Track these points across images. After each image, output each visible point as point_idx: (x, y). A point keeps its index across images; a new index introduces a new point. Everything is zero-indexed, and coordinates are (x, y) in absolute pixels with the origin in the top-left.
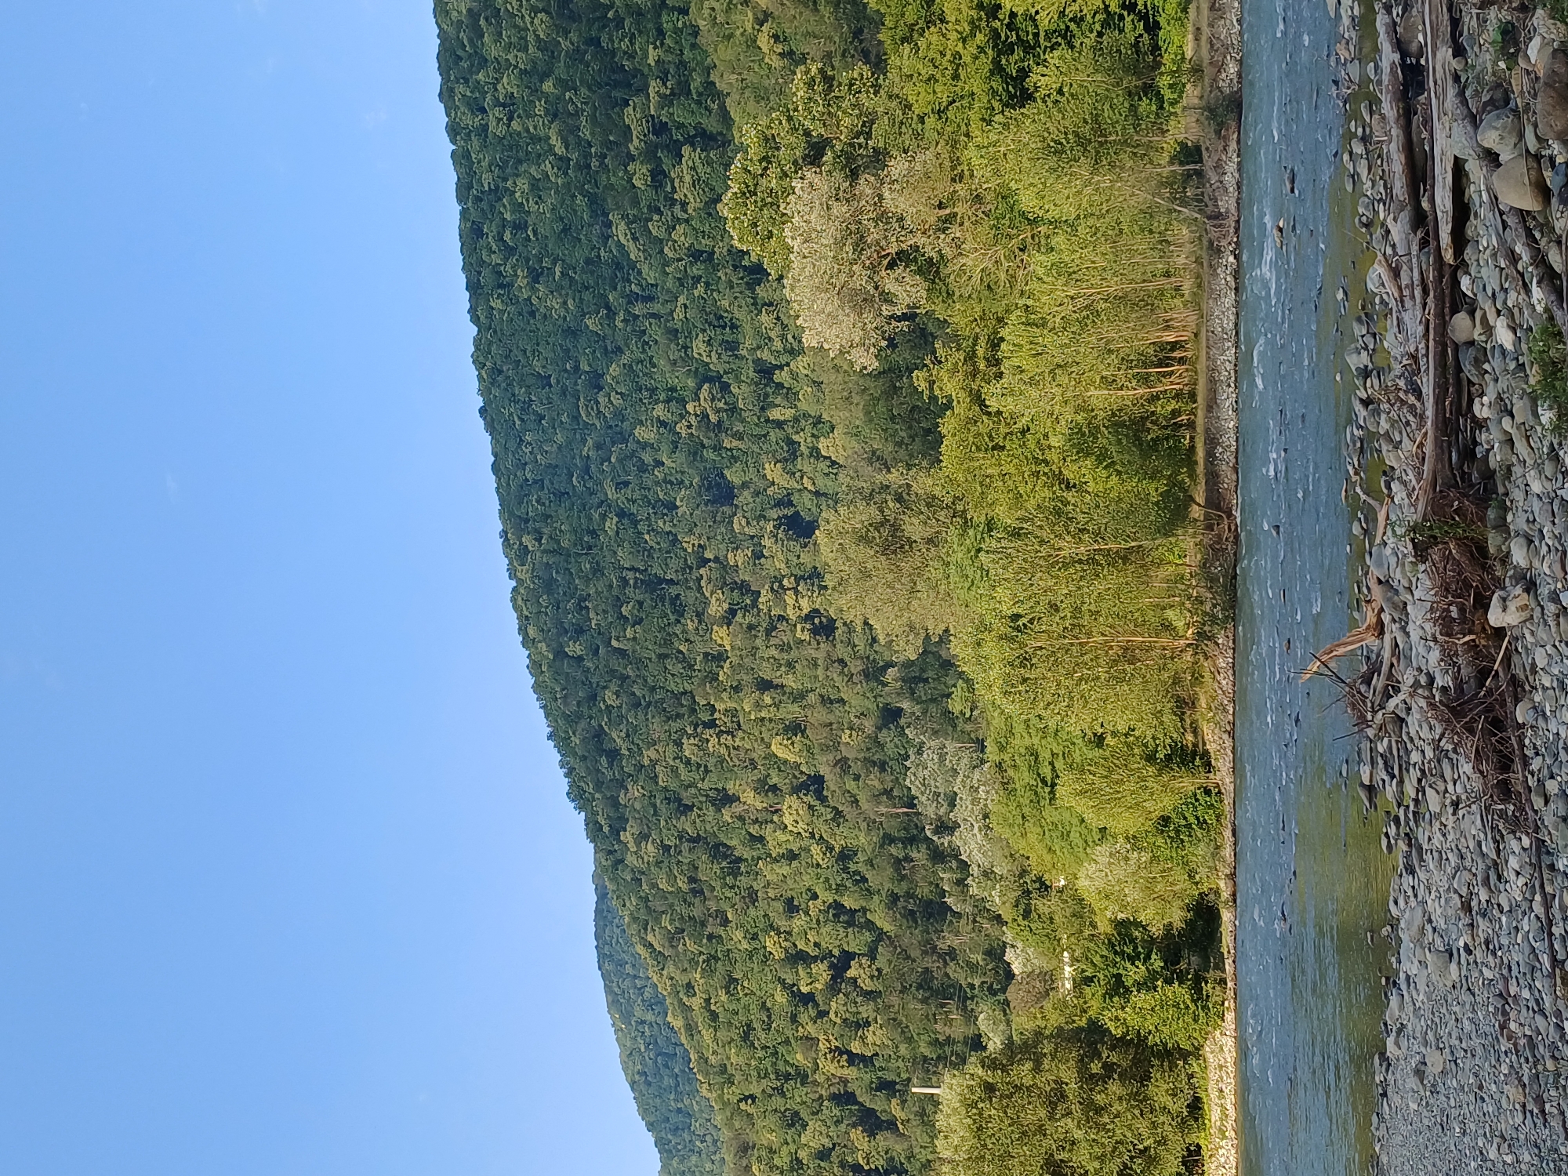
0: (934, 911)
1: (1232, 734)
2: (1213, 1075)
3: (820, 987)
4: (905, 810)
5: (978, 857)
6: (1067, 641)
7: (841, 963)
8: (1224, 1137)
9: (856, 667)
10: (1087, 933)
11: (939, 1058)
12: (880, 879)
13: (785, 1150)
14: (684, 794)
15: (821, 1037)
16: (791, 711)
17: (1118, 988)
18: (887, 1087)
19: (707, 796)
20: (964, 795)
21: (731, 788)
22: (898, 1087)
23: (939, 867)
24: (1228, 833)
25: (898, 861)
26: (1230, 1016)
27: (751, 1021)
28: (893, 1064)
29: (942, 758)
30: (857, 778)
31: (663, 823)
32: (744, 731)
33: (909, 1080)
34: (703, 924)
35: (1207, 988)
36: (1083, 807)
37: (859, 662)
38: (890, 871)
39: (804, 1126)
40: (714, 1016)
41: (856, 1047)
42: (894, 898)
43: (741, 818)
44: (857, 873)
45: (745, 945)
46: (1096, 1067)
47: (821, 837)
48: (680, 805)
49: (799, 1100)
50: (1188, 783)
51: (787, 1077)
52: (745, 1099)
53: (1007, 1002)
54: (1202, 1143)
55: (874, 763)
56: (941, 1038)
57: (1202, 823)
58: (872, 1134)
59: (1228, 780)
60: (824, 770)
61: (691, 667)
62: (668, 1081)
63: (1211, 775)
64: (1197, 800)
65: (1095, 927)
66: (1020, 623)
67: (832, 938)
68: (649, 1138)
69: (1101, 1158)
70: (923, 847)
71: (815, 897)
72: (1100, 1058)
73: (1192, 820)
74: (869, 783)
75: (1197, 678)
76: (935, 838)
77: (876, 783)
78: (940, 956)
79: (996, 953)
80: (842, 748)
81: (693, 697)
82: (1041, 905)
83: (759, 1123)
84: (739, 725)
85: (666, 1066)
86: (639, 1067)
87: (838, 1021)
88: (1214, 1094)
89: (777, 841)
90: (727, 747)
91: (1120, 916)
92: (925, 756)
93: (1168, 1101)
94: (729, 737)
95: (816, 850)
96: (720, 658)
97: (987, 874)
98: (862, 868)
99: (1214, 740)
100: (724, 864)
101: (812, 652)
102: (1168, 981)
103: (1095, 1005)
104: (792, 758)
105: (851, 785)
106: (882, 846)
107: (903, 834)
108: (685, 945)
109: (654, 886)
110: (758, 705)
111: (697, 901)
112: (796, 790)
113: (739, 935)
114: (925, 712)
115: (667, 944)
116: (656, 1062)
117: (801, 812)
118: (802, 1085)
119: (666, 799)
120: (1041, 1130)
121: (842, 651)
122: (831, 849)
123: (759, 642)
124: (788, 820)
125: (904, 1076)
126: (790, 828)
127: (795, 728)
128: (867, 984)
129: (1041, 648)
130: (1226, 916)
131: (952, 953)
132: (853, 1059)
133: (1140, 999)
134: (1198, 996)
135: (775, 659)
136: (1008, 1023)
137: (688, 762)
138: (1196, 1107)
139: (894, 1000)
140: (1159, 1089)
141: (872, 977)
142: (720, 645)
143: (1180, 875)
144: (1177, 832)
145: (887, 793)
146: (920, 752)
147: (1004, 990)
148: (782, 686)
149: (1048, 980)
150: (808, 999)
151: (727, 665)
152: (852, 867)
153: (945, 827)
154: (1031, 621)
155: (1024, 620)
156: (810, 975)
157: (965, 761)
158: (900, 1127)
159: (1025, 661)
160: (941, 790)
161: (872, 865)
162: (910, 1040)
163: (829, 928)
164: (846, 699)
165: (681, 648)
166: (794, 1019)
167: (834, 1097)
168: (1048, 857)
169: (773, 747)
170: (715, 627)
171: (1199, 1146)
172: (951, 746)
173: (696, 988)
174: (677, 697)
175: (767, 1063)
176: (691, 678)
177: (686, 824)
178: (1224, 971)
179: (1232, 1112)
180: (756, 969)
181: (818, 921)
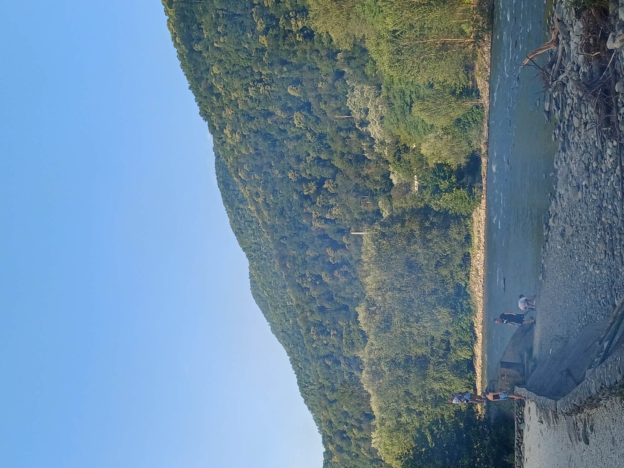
0: (360, 159)
1: (489, 82)
2: (476, 225)
3: (312, 192)
4: (347, 116)
5: (378, 136)
6: (417, 42)
7: (320, 183)
8: (479, 249)
9: (323, 53)
10: (424, 168)
11: (362, 219)
12: (338, 147)
13: (299, 257)
14: (250, 112)
15: (313, 213)
16: (296, 74)
17: (437, 190)
18: (341, 231)
19: (260, 113)
20: (372, 109)
21: (271, 109)
22: (345, 231)
23: (362, 141)
24: (486, 125)
25: (344, 139)
26: (483, 201)
27: (284, 207)
28: (344, 222)
29: (362, 93)
30: (325, 103)
31: (242, 125)
32: (275, 84)
33: (350, 228)
34: (262, 168)
35: (475, 190)
36: (423, 116)
37: (325, 51)
38: (340, 143)
39: (308, 248)
40: (268, 205)
41: (328, 216)
42: (343, 154)
43: (276, 122)
44: (326, 144)
45: (280, 176)
46: (427, 224)
47: (311, 129)
48: (249, 117)
49: (304, 238)
50: (469, 104)
51: (300, 229)
52: (283, 238)
53: (390, 196)
54: (470, 252)
55: (333, 96)
56: (363, 211)
57: (474, 121)
58: (335, 250)
59: (486, 102)
60: (311, 100)
61: (250, 55)
62: (250, 232)
63: (480, 100)
64: (473, 111)
65: (428, 165)
66: (396, 34)
67: (316, 172)
68: (244, 254)
69: (429, 260)
70: (355, 132)
71: (309, 155)
72: (429, 220)
73: (470, 119)
74: (331, 105)
75: (475, 57)
76: (360, 128)
77: (334, 105)
78: (362, 178)
79: (386, 176)
80: (319, 90)
81: (252, 69)
82: (406, 157)
83: (289, 247)
84: (273, 81)
85: (249, 226)
86: (238, 226)
87: (320, 206)
88: (476, 233)
89: (291, 132)
90: (268, 91)
91: (439, 162)
92: (355, 92)
93: (457, 237)
94: (269, 87)
95: (308, 135)
96: (263, 50)
97: (382, 143)
98: (328, 142)
99: (482, 84)
100: (269, 142)
101: (303, 46)
102: (458, 188)
103: (427, 197)
104: (297, 95)
105: (323, 107)
106: (337, 132)
107: (346, 127)
108: (254, 177)
109: (240, 152)
110: (281, 72)
111: (258, 158)
112: (299, 109)
113: (277, 172)
114: (354, 73)
115: (247, 176)
116: (245, 224)
117: (302, 119)
118: (306, 231)
119: (243, 114)
120: (404, 249)
121: (317, 46)
122: (315, 134)
123: (280, 42)
124: (296, 122)
125: (348, 227)
126: (297, 126)
127: (297, 82)
128: (332, 191)
129: (406, 46)
130: (484, 160)
131: (367, 177)
132: (327, 221)
133: (447, 196)
134: (471, 193)
135: (287, 50)
136: (391, 204)
137: (251, 98)
138: (468, 238)
139: (344, 196)
140: (453, 232)
141: (334, 187)
142: (263, 45)
143: (465, 144)
144: (464, 125)
145: (339, 109)
146: (353, 91)
147: (389, 191)
148: (291, 63)
149: (408, 186)
150: (307, 197)
151: (266, 54)
152: (325, 142)
153: (364, 123)
154: (401, 33)
155: (398, 33)
156: (308, 187)
157: (372, 94)
158: (347, 247)
159: (399, 52)
160: (362, 107)
161: (333, 141)
162: (350, 212)
163: (315, 167)
164: (319, 67)
165: (246, 46)
166: (302, 206)
167: (319, 236)
168: (408, 137)
169: (288, 90)
170: (260, 36)
171: (469, 253)
172: (366, 88)
173: (260, 194)
174: (245, 69)
175: (291, 223)
176: (250, 60)
177: (251, 125)
178: (482, 183)
179: (483, 239)
180: (285, 186)
181: (310, 165)
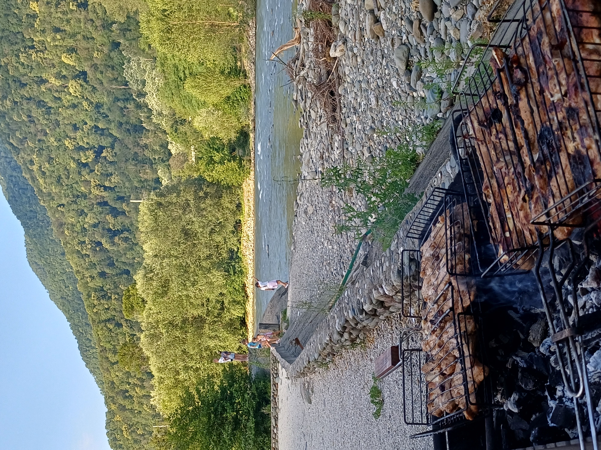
0: (138, 129)
1: (254, 63)
2: (245, 194)
3: (90, 160)
4: (124, 87)
5: (156, 107)
6: (187, 22)
7: (99, 151)
8: (250, 217)
9: (98, 23)
10: (200, 139)
11: (142, 187)
12: (114, 116)
13: (78, 225)
14: (22, 79)
15: (92, 180)
16: (70, 42)
17: (211, 161)
18: (121, 199)
19: (33, 80)
20: (149, 81)
21: (44, 76)
22: (125, 198)
23: (139, 111)
24: (253, 103)
25: (122, 109)
26: (252, 173)
27: (60, 175)
28: (123, 190)
29: (139, 64)
30: (102, 73)
31: (13, 92)
32: (48, 51)
33: (130, 196)
34: (35, 135)
35: (244, 163)
36: (195, 93)
37: (100, 21)
38: (118, 112)
39: (86, 215)
40: (44, 173)
41: (107, 184)
42: (121, 124)
43: (50, 90)
44: (104, 113)
45: (55, 144)
46: (201, 194)
47: (87, 98)
48: (21, 83)
49: (83, 205)
50: (237, 84)
51: (78, 196)
52: (60, 205)
53: (169, 165)
54: (241, 219)
55: (109, 66)
56: (143, 180)
57: (243, 99)
58: (115, 217)
59: (253, 82)
60: (86, 69)
61: (21, 20)
62: (25, 200)
63: (247, 80)
64: (241, 90)
65: (203, 138)
66: (166, 13)
67: (93, 140)
68: (19, 222)
69: (203, 227)
70: (132, 103)
71: (86, 124)
72: (203, 190)
73: (239, 98)
74: (108, 75)
75: (241, 40)
76: (137, 99)
77: (110, 75)
78: (141, 147)
79: (164, 145)
80: (94, 59)
81: (23, 35)
82: (182, 128)
83: (67, 215)
84: (46, 48)
85: (24, 193)
86: (11, 194)
87: (99, 174)
88: (246, 201)
89: (66, 99)
90: (41, 58)
91: (211, 136)
92: (131, 63)
93: (229, 205)
94: (42, 53)
95: (85, 104)
96: (34, 16)
97: (160, 114)
98: (105, 111)
99: (247, 65)
100: (43, 109)
101: (78, 15)
102: (229, 161)
103: (202, 168)
104: (72, 63)
105: (99, 76)
106: (114, 102)
107: (123, 97)
108: (28, 144)
109: (11, 119)
110: (54, 39)
111: (32, 125)
112: (75, 77)
113: (52, 139)
114: (131, 44)
115: (19, 144)
116: (19, 192)
117: (77, 87)
118: (85, 199)
119: (14, 81)
120: (180, 218)
121: (91, 16)
122: (92, 103)
123: (52, 10)
124: (71, 91)
125: (128, 194)
126: (73, 94)
127: (72, 50)
128: (110, 159)
129: (176, 25)
130: (252, 135)
131: (146, 146)
132: (106, 188)
133: (219, 168)
134: (241, 166)
135: (61, 18)
136: (170, 173)
137: (23, 64)
138: (239, 206)
139: (123, 165)
140: (225, 201)
141: (113, 156)
142: (34, 11)
143: (234, 120)
144: (233, 103)
145: (116, 79)
146: (129, 62)
147: (168, 160)
148: (65, 31)
149: (185, 157)
150: (85, 165)
151: (38, 20)
152: (102, 111)
153: (142, 94)
154: (171, 13)
155: (168, 12)
156: (85, 155)
157: (149, 66)
158: (127, 214)
159: (169, 30)
160: (139, 79)
161: (110, 110)
162: (130, 180)
163: (93, 136)
164: (95, 37)
165: (16, 11)
166: (79, 173)
167: (99, 204)
168: (183, 110)
169: (63, 58)
170: (31, 2)
171: (240, 220)
172: (142, 60)
173: (35, 162)
174: (15, 34)
175: (69, 191)
176: (21, 26)
177: (24, 92)
178: (250, 156)
179: (252, 208)
180: (61, 154)
181: (88, 133)
